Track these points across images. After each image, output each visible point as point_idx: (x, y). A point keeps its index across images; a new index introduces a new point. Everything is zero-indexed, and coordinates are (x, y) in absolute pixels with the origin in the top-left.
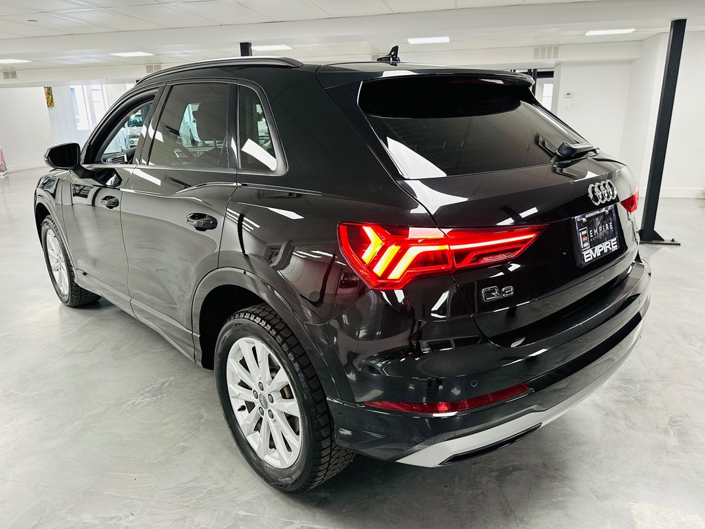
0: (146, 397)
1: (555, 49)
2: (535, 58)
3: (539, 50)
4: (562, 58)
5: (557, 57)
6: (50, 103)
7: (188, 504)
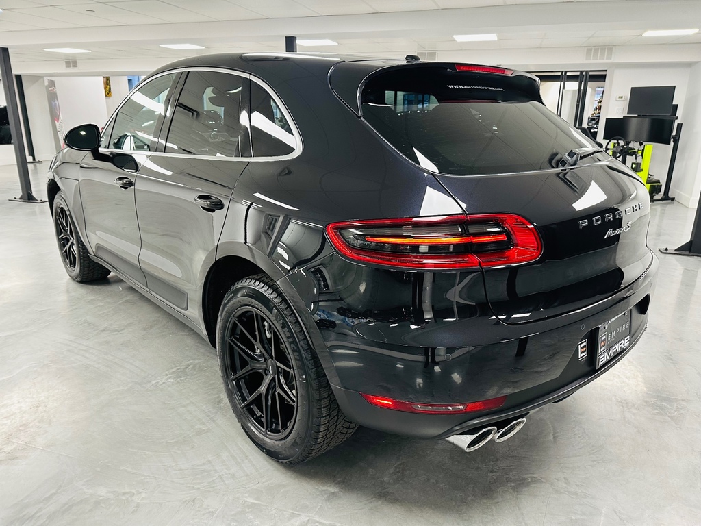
0: (170, 378)
1: (609, 49)
2: (587, 58)
3: (592, 49)
4: (616, 59)
5: (611, 58)
6: (108, 92)
7: (199, 486)
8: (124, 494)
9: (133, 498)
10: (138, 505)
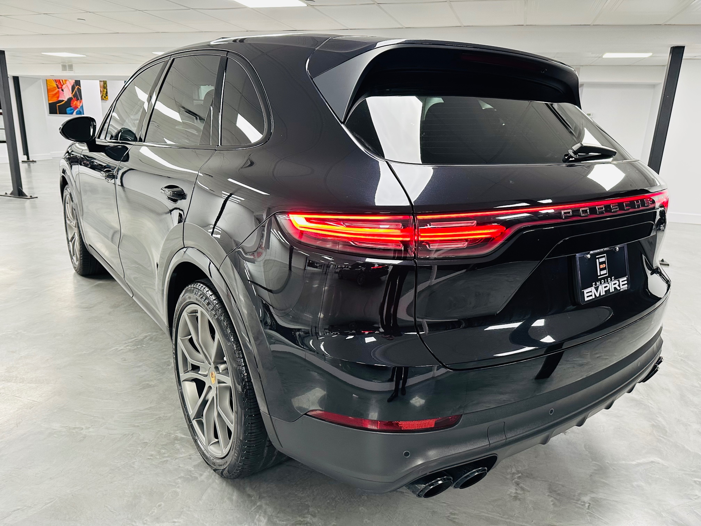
0: (128, 346)
6: (105, 96)
7: (139, 425)
8: (74, 428)
9: (82, 431)
10: (85, 437)
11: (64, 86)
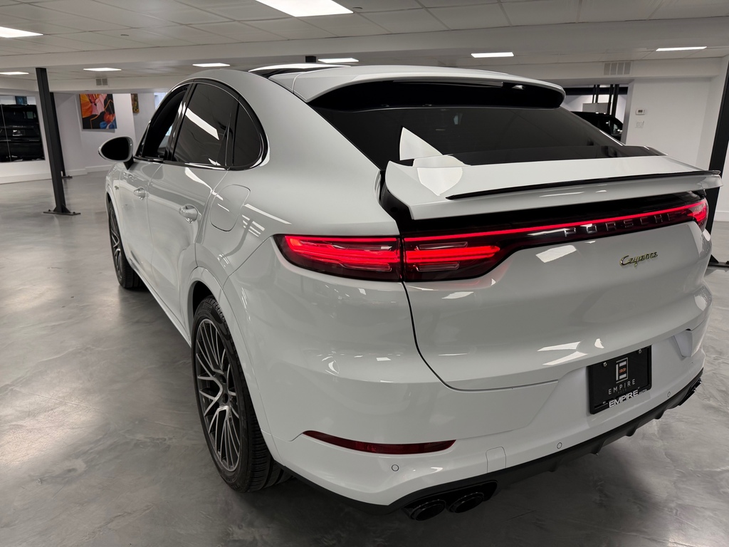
1: (627, 65)
2: (605, 74)
3: (609, 66)
4: (633, 74)
5: (629, 73)
6: (136, 109)
11: (97, 100)
